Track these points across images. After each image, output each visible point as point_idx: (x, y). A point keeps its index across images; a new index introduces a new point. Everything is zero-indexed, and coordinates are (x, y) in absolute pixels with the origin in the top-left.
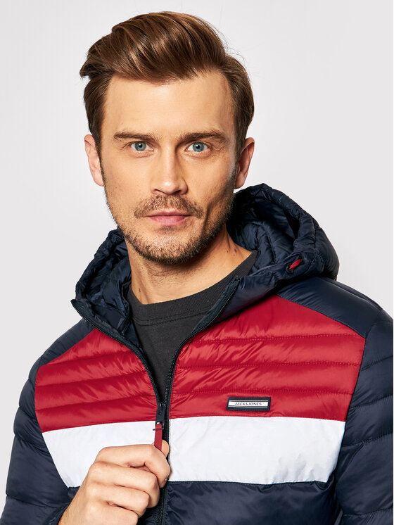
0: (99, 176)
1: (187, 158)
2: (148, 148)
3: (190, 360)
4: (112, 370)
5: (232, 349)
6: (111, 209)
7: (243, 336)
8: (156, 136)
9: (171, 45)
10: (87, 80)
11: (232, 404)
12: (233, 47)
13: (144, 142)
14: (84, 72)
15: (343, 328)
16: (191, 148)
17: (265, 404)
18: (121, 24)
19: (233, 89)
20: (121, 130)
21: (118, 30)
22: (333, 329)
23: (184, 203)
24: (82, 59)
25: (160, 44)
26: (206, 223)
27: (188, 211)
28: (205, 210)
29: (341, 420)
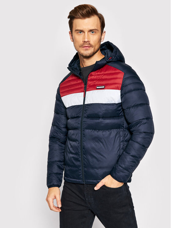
0: (72, 40)
1: (90, 35)
2: (82, 33)
3: (90, 79)
4: (75, 82)
5: (98, 76)
6: (75, 46)
7: (100, 74)
8: (84, 30)
9: (87, 12)
10: (69, 19)
11: (97, 87)
12: (100, 11)
13: (81, 31)
14: (69, 17)
16: (91, 32)
17: (104, 87)
18: (76, 7)
19: (100, 20)
20: (76, 29)
21: (75, 8)
23: (89, 44)
24: (68, 15)
25: (84, 12)
26: (94, 49)
27: (91, 46)
28: (94, 46)
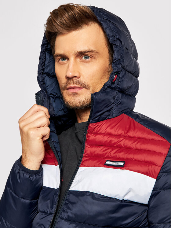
11: (107, 163)
15: (161, 138)
22: (156, 138)
29: (155, 178)
